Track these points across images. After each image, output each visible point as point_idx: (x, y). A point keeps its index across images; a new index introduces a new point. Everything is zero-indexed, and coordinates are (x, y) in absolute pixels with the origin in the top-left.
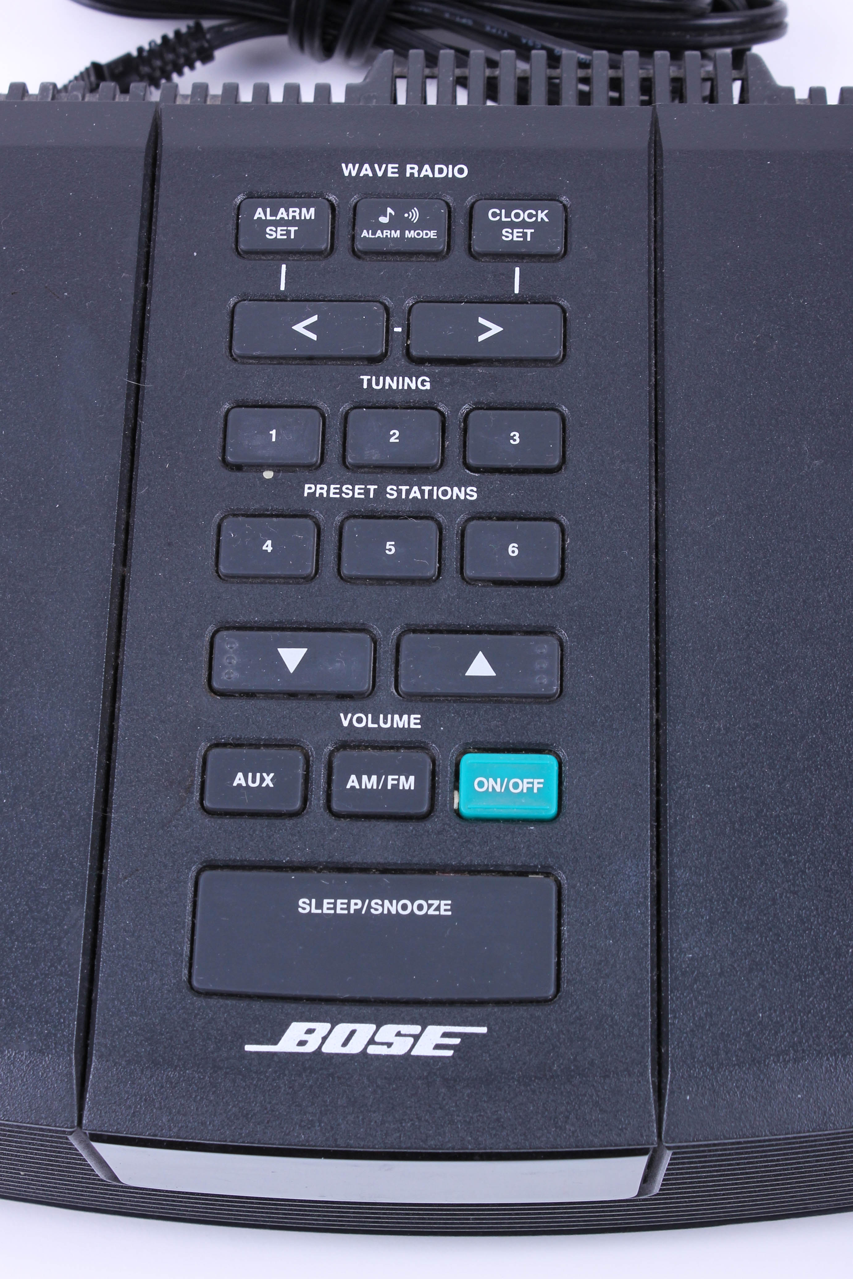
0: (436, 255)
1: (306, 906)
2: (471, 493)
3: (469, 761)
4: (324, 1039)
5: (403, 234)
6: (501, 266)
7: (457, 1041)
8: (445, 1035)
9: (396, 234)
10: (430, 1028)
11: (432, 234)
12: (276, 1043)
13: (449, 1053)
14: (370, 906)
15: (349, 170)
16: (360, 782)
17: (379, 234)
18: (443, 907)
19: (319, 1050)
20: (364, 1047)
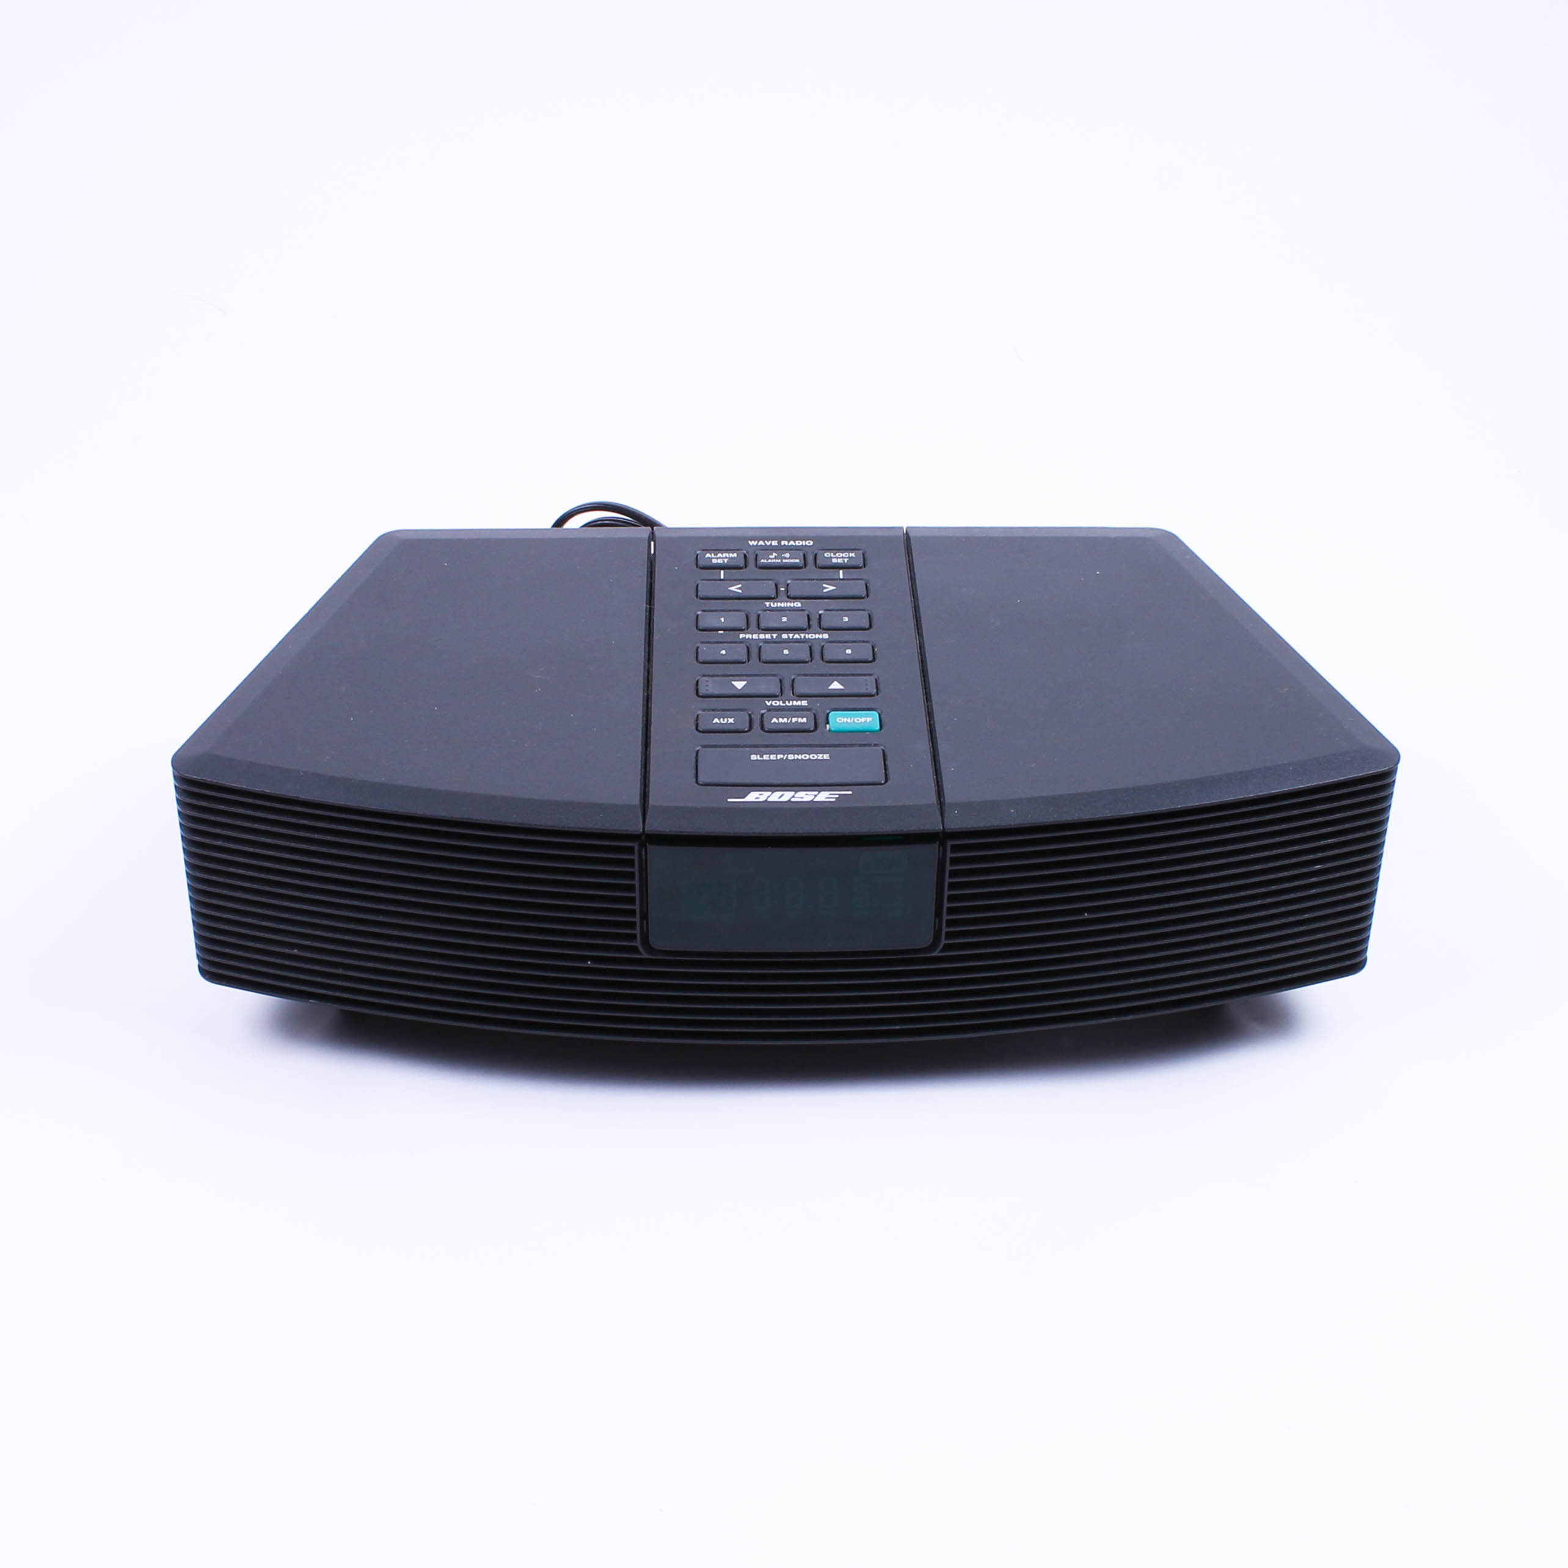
0: (800, 568)
1: (753, 757)
2: (826, 636)
3: (832, 715)
4: (769, 797)
5: (782, 561)
7: (837, 796)
8: (830, 794)
9: (779, 561)
10: (822, 793)
11: (797, 561)
12: (744, 798)
13: (834, 800)
14: (787, 757)
15: (751, 543)
16: (778, 720)
17: (770, 561)
18: (826, 757)
19: (766, 800)
20: (790, 797)
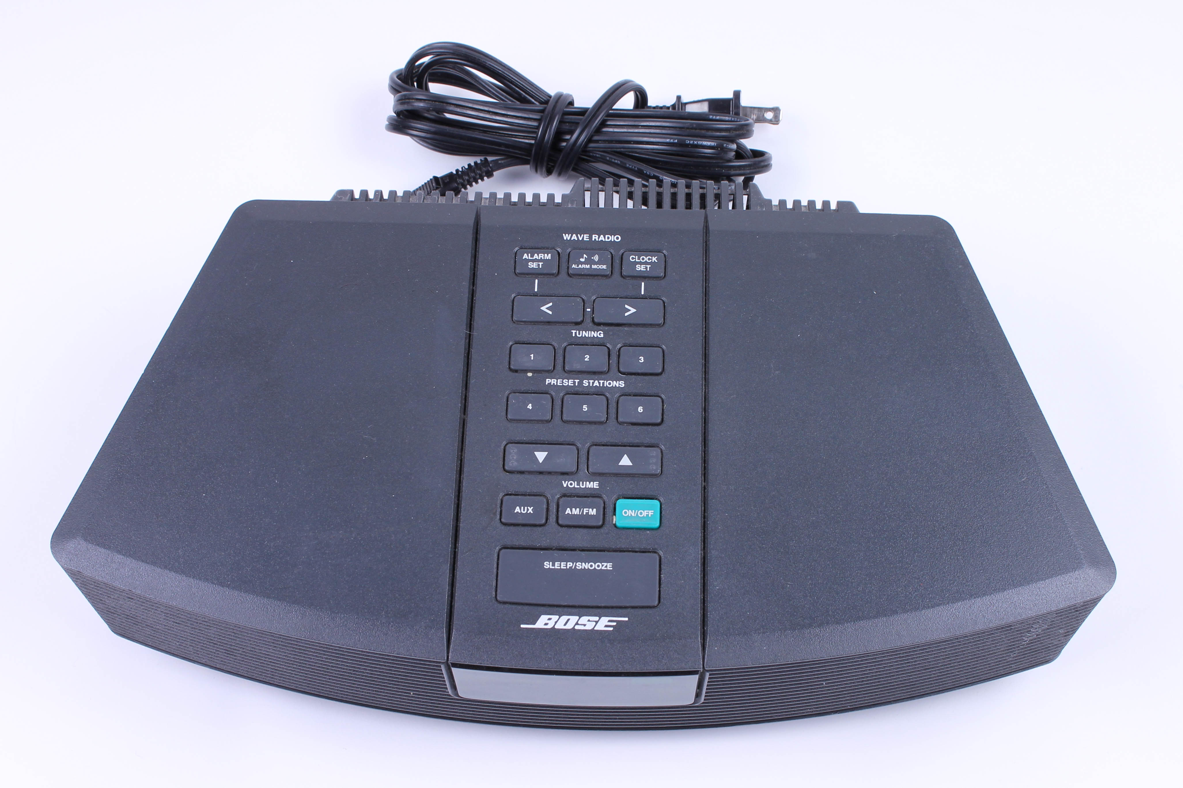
0: (606, 276)
1: (547, 565)
2: (621, 384)
3: (620, 502)
4: (556, 622)
5: (591, 266)
6: (635, 282)
7: (615, 624)
8: (609, 621)
9: (588, 267)
10: (603, 618)
11: (604, 267)
12: (534, 624)
13: (611, 629)
14: (576, 565)
15: (566, 237)
16: (571, 512)
17: (580, 266)
18: (609, 566)
19: (554, 627)
20: (573, 626)
